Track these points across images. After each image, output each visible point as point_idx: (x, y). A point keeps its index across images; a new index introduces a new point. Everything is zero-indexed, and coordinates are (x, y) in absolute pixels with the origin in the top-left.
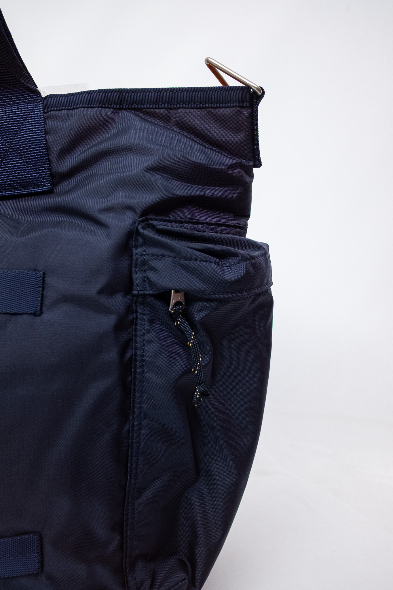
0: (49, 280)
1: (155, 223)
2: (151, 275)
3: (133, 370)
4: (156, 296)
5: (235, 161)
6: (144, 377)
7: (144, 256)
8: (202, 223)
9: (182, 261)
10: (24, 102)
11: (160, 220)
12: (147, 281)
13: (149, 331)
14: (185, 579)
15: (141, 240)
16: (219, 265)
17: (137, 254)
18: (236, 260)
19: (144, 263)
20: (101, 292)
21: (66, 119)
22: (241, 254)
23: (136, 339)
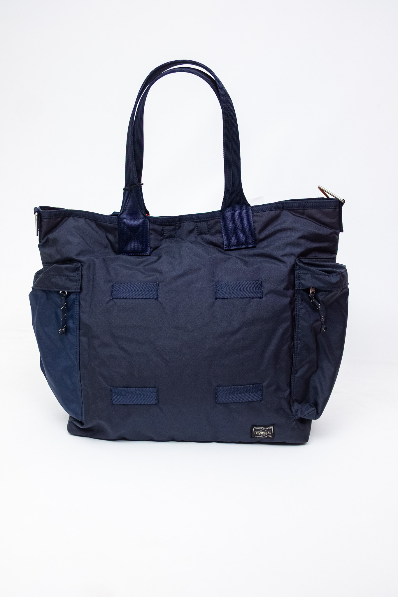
0: (264, 284)
1: (302, 260)
2: (302, 281)
3: (295, 320)
4: (304, 290)
5: (333, 231)
6: (299, 323)
7: (300, 273)
8: (320, 258)
9: (315, 276)
10: (243, 209)
11: (304, 258)
12: (301, 284)
13: (301, 304)
14: (314, 410)
15: (298, 268)
16: (329, 276)
17: (297, 273)
18: (336, 274)
19: (299, 277)
20: (284, 289)
21: (262, 216)
22: (338, 272)
23: (296, 307)
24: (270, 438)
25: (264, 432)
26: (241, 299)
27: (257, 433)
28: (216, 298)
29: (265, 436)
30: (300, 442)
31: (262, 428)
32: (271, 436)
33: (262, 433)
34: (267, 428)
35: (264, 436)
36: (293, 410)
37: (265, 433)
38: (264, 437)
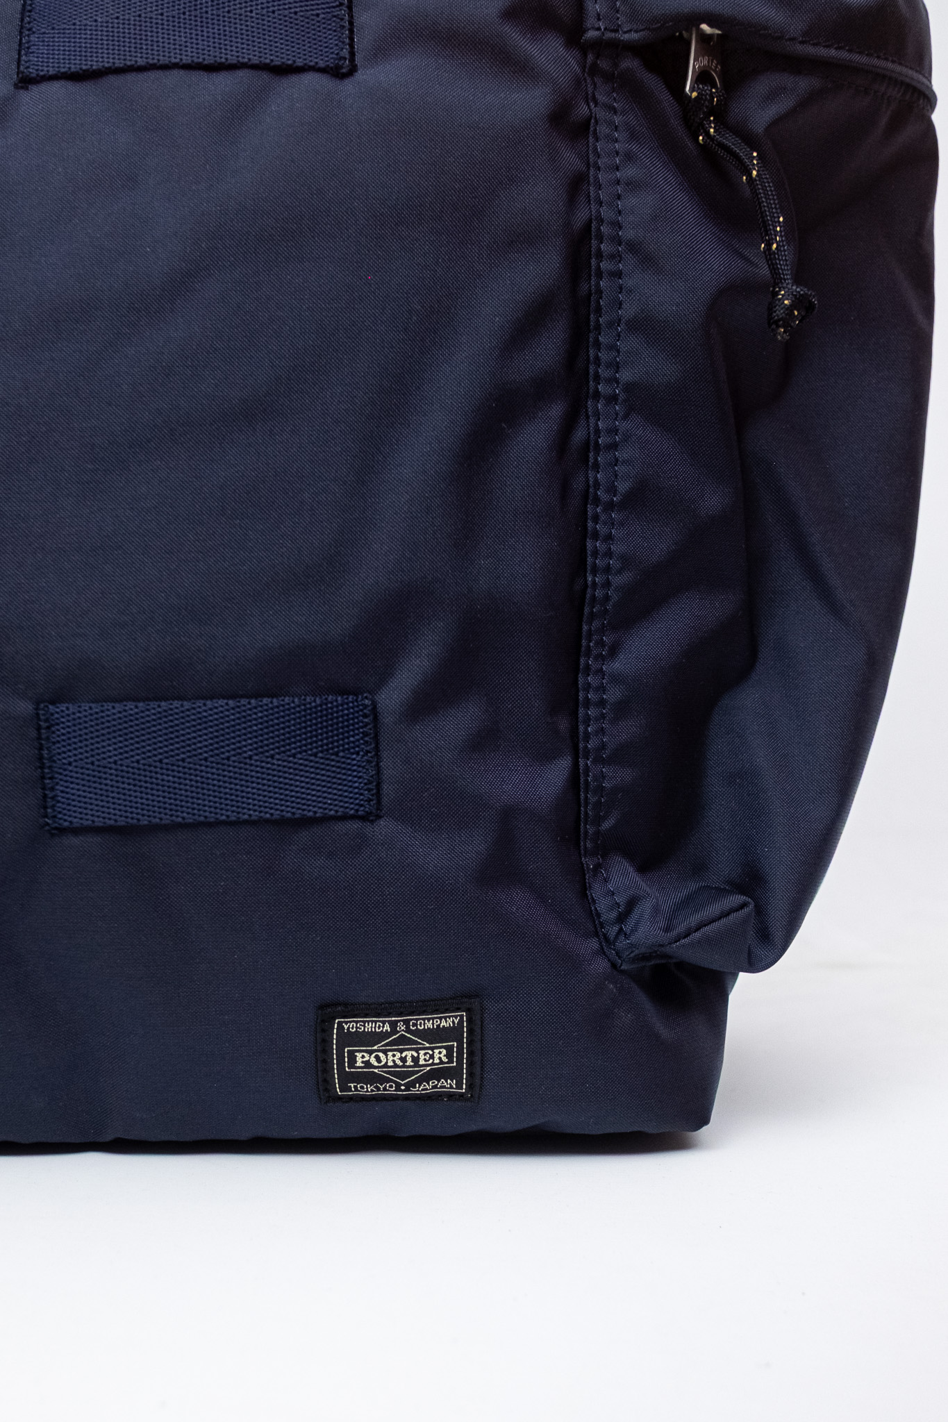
3: (594, 266)
6: (622, 287)
12: (622, 9)
13: (629, 159)
14: (744, 905)
20: (509, 15)
23: (596, 178)
24: (451, 1096)
25: (409, 1054)
26: (203, 76)
27: (359, 1064)
28: (25, 82)
29: (420, 1080)
30: (650, 1129)
31: (394, 1025)
32: (459, 1086)
33: (392, 1058)
34: (429, 1025)
35: (412, 1084)
36: (602, 905)
37: (416, 1060)
38: (408, 1086)
